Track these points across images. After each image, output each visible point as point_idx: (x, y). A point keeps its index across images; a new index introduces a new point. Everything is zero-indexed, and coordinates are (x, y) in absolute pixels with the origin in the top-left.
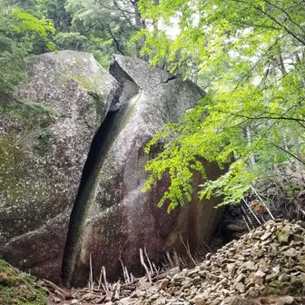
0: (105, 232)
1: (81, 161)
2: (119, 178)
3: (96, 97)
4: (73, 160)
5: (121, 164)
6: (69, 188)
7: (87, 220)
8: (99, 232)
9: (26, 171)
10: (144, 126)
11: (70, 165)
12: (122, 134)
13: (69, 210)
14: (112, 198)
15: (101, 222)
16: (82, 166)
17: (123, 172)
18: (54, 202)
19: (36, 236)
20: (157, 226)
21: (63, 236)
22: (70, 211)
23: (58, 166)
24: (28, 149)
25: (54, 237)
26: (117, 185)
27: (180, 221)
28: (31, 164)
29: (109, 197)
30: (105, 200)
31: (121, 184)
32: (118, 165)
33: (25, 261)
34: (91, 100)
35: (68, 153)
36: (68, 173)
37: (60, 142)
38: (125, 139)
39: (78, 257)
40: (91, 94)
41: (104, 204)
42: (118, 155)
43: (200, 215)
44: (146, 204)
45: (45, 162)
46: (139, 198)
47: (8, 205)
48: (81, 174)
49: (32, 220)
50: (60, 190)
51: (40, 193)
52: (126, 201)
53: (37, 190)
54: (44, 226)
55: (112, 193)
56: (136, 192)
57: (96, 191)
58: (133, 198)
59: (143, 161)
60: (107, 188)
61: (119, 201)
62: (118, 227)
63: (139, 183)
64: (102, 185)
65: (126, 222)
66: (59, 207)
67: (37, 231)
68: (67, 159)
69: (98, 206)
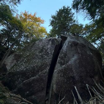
0: (63, 76)
2: (65, 55)
4: (50, 53)
5: (65, 50)
7: (55, 71)
8: (61, 76)
9: (35, 57)
13: (48, 68)
14: (64, 61)
16: (53, 54)
17: (66, 53)
20: (87, 72)
21: (46, 79)
23: (45, 55)
26: (65, 57)
31: (67, 56)
33: (28, 92)
35: (48, 51)
36: (48, 56)
41: (62, 64)
44: (79, 63)
45: (41, 55)
46: (75, 61)
47: (25, 68)
48: (52, 56)
49: (33, 73)
50: (45, 61)
51: (38, 63)
52: (70, 62)
54: (38, 75)
56: (74, 59)
57: (58, 60)
58: (73, 61)
59: (73, 48)
60: (62, 58)
61: (67, 63)
62: (69, 73)
63: (74, 56)
64: (60, 58)
65: (72, 71)
66: (44, 67)
67: (35, 77)
68: (48, 53)
69: (59, 65)
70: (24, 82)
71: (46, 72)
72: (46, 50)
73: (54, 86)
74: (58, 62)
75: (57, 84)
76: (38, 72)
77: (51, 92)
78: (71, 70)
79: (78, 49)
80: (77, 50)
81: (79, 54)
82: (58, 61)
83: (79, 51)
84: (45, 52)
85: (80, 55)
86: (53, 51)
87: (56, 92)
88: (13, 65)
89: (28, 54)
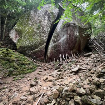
0: (54, 50)
1: (48, 31)
2: (58, 35)
3: (53, 13)
4: (46, 31)
5: (59, 31)
6: (45, 38)
7: (50, 46)
11: (45, 32)
13: (45, 44)
14: (56, 40)
15: (53, 47)
16: (49, 32)
17: (59, 33)
18: (41, 42)
20: (69, 47)
21: (44, 50)
23: (42, 32)
24: (35, 29)
25: (42, 51)
26: (58, 37)
27: (76, 46)
28: (36, 32)
29: (55, 40)
32: (58, 31)
33: (35, 57)
34: (51, 14)
35: (45, 29)
36: (45, 34)
38: (60, 24)
39: (48, 56)
40: (51, 13)
41: (54, 42)
42: (58, 28)
43: (82, 44)
44: (66, 41)
45: (39, 32)
46: (64, 40)
47: (30, 43)
48: (48, 34)
49: (36, 46)
50: (43, 39)
52: (60, 41)
53: (37, 39)
55: (56, 39)
56: (63, 38)
57: (52, 39)
58: (62, 40)
59: (65, 29)
60: (55, 37)
61: (58, 41)
62: (58, 48)
63: (64, 36)
66: (43, 43)
67: (37, 49)
69: (52, 42)
70: (31, 52)
71: (44, 47)
72: (43, 28)
73: (49, 54)
75: (50, 53)
76: (39, 46)
77: (47, 57)
78: (60, 46)
79: (69, 30)
80: (68, 31)
81: (68, 34)
83: (69, 32)
84: (42, 30)
85: (69, 36)
86: (49, 30)
88: (17, 39)
89: (27, 30)
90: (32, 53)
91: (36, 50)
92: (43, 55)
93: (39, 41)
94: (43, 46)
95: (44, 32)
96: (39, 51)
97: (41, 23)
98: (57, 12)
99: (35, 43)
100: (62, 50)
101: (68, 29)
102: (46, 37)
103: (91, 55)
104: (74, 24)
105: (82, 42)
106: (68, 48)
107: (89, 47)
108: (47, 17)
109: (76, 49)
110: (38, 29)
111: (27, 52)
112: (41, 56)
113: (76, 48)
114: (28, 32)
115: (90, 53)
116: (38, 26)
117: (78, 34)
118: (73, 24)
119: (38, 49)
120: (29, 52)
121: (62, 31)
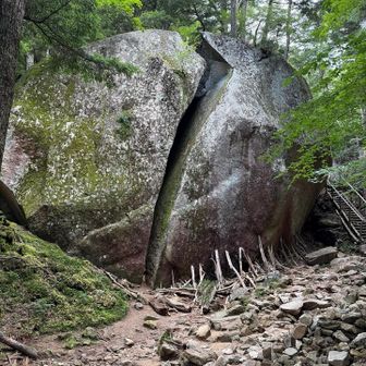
0: (193, 227)
1: (167, 147)
2: (208, 167)
3: (183, 75)
4: (158, 146)
5: (210, 150)
6: (153, 175)
7: (173, 213)
8: (186, 227)
9: (106, 156)
10: (237, 107)
11: (154, 151)
12: (212, 117)
13: (153, 201)
14: (201, 188)
15: (189, 215)
16: (168, 152)
17: (212, 160)
19: (116, 230)
20: (251, 222)
21: (147, 229)
22: (155, 202)
23: (141, 152)
24: (108, 133)
25: (137, 231)
26: (206, 174)
27: (275, 218)
28: (112, 149)
29: (197, 188)
30: (192, 191)
31: (210, 173)
32: (207, 152)
33: (105, 257)
34: (178, 79)
35: (152, 138)
36: (152, 160)
37: (143, 126)
38: (215, 123)
39: (163, 254)
40: (177, 73)
41: (193, 195)
42: (207, 140)
43: (296, 209)
44: (238, 196)
45: (127, 148)
46: (231, 189)
47: (86, 195)
48: (166, 161)
49: (113, 211)
50: (143, 178)
51: (121, 182)
52: (215, 193)
53: (118, 179)
54: (126, 219)
55: (201, 183)
56: (228, 183)
57: (184, 181)
58: (224, 189)
59: (235, 148)
60: (195, 177)
61: (208, 192)
62: (207, 221)
63: (230, 173)
64: (189, 174)
65: (216, 217)
66: (142, 197)
67: (117, 224)
68: (150, 145)
69: (185, 197)
70: (93, 233)
71: (148, 213)
72: (145, 134)
73: (169, 247)
74: (185, 189)
75: (176, 243)
76: (126, 209)
78: (214, 213)
79: (250, 151)
80: (246, 156)
81: (247, 168)
82: (182, 185)
83: (251, 161)
84: (142, 141)
85: (249, 173)
86: (171, 142)
87: (170, 260)
88: (21, 171)
89: (73, 135)
90: (93, 238)
91: (111, 226)
92: (140, 251)
93: (128, 187)
94: (144, 209)
95: (150, 150)
96: (125, 232)
97: (136, 112)
98: (199, 71)
99: (112, 193)
100: (223, 233)
101: (247, 147)
102: (156, 170)
103: (334, 256)
104: (270, 129)
105: (296, 201)
106: (245, 224)
107: (324, 221)
108: (159, 87)
109: (275, 230)
110: (123, 135)
111: (72, 234)
112: (132, 255)
113: (274, 227)
114: (75, 145)
115: (331, 249)
116: (121, 121)
117: (283, 168)
118: (267, 127)
119: (122, 223)
120: (80, 236)
121: (222, 153)
